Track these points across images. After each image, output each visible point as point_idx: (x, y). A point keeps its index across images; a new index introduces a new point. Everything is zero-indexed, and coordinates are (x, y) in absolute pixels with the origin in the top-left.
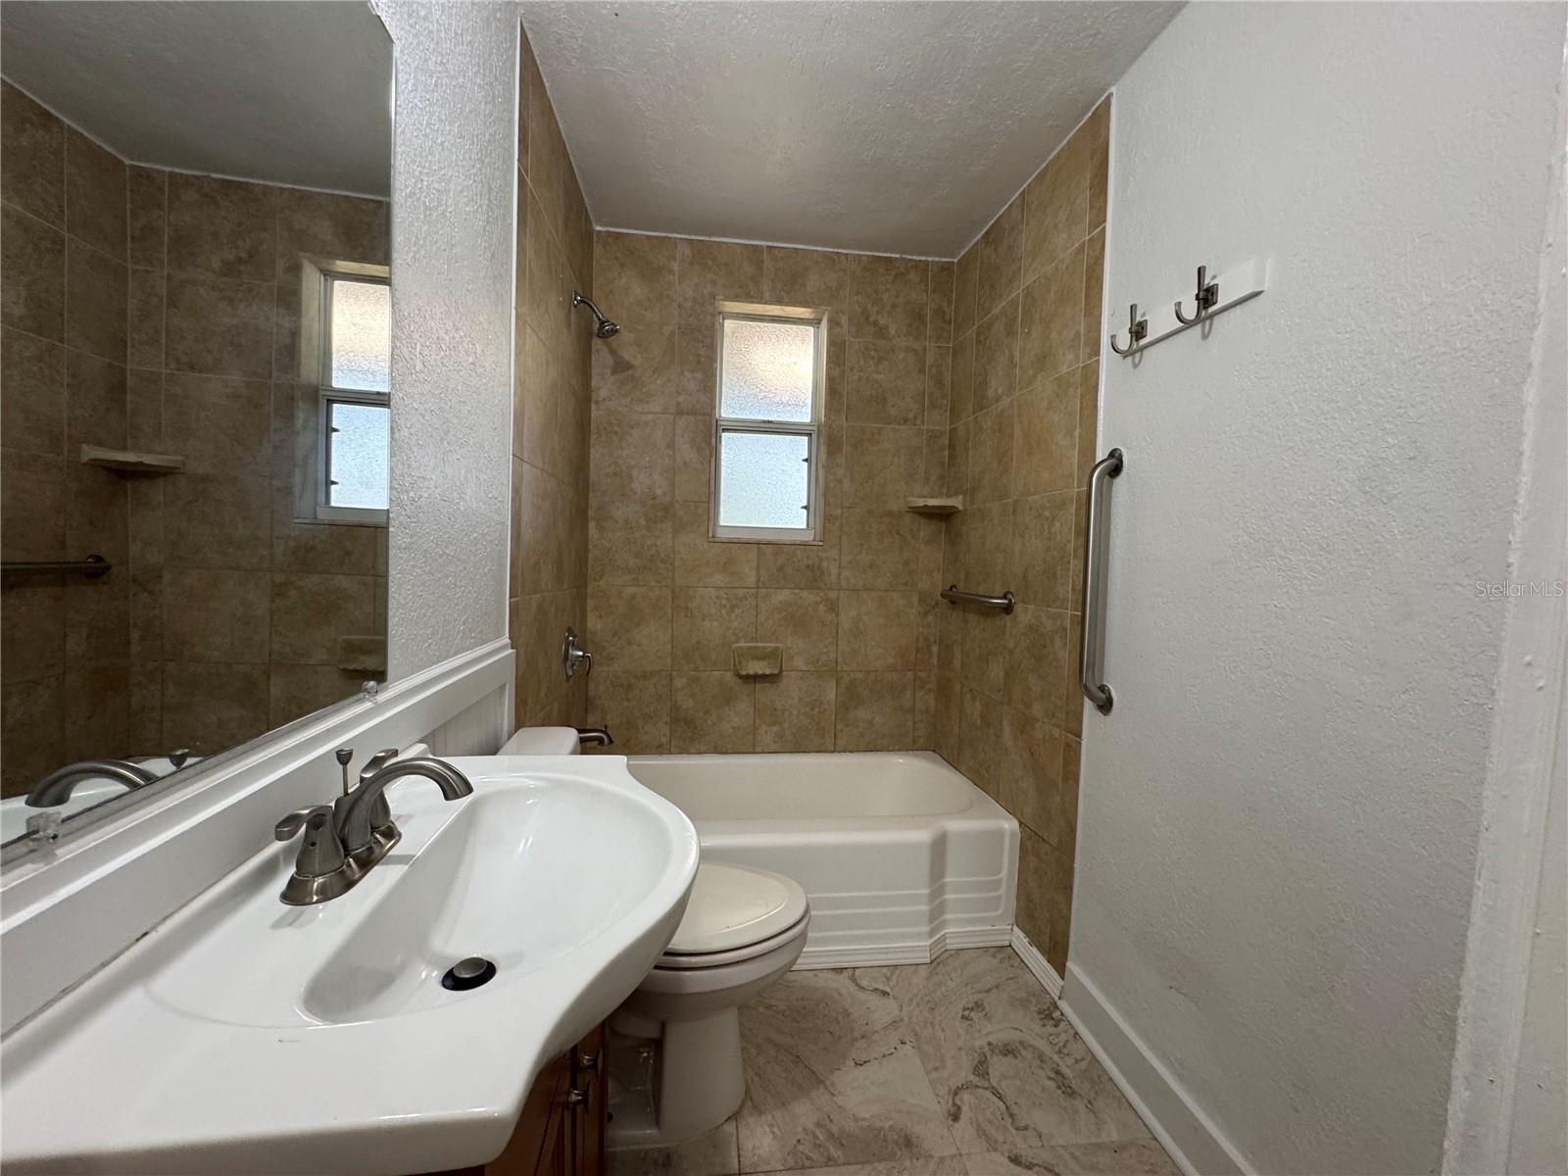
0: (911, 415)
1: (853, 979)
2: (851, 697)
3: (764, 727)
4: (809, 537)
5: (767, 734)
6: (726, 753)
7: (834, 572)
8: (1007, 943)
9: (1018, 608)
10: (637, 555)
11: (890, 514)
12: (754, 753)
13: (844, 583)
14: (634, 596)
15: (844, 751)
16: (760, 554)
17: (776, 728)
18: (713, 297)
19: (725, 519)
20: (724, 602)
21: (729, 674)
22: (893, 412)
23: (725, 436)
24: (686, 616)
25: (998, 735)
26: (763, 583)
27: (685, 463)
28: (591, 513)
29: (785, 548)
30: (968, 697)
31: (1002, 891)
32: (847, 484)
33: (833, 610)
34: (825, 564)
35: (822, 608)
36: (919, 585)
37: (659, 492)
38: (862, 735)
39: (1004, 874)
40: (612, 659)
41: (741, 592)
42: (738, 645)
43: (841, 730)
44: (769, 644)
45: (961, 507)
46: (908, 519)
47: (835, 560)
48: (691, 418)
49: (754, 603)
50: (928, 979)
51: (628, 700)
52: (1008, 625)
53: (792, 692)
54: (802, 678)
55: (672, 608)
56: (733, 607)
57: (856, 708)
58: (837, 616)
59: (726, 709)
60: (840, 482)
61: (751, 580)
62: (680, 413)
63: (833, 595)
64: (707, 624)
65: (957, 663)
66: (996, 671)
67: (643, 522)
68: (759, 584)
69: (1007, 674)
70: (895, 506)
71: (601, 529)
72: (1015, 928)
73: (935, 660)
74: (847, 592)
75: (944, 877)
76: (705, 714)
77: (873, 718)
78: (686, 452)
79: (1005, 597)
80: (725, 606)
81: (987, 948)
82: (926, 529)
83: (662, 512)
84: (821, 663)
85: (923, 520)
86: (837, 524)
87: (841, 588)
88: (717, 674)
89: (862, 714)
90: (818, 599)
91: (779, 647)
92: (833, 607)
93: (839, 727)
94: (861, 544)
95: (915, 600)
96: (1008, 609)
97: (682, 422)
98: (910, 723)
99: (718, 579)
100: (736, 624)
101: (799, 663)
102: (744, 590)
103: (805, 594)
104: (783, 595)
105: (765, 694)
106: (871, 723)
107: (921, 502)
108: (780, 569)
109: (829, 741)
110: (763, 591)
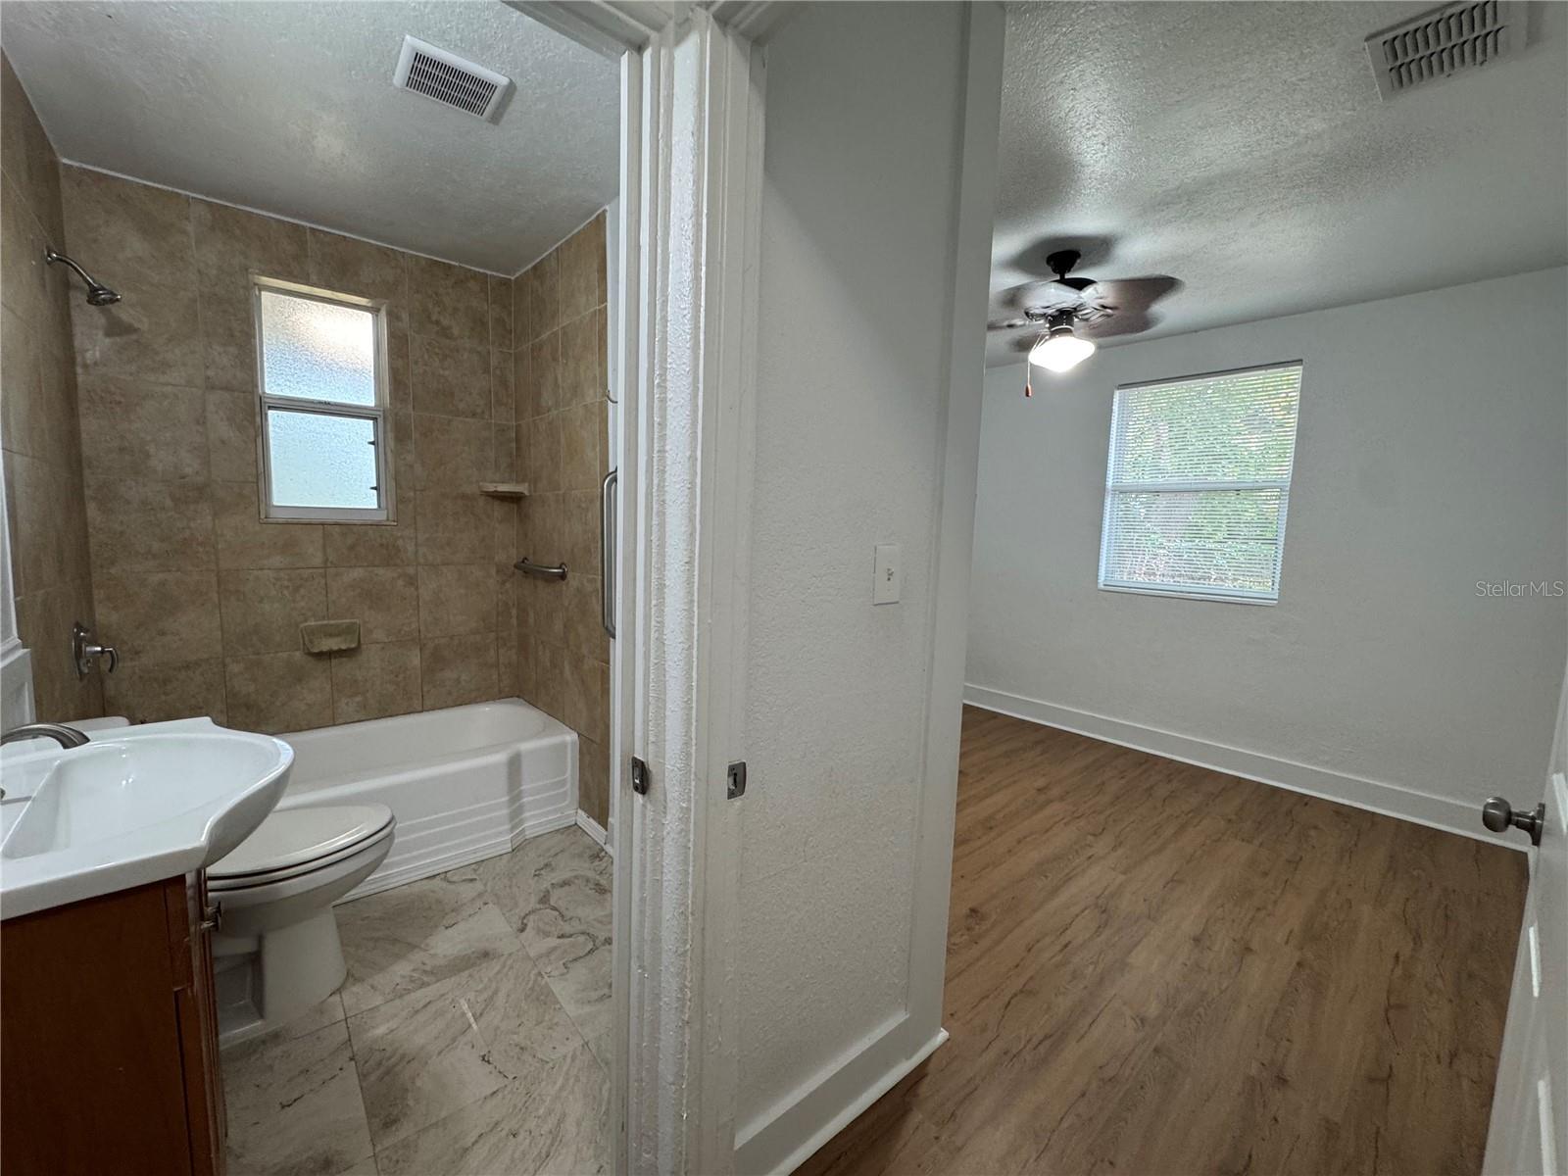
0: (479, 410)
1: (446, 879)
2: (436, 661)
3: (344, 700)
4: (382, 517)
5: (348, 706)
6: (300, 731)
7: (411, 548)
8: (573, 823)
9: (570, 575)
10: (164, 539)
11: (464, 497)
12: (334, 725)
13: (422, 561)
14: (163, 583)
15: (433, 710)
16: (326, 536)
17: (359, 699)
18: (246, 269)
19: (278, 499)
20: (286, 583)
21: (298, 654)
22: (461, 406)
23: (271, 413)
24: (238, 600)
25: (562, 673)
26: (332, 562)
27: (223, 442)
28: (88, 492)
29: (355, 529)
30: (541, 647)
31: (568, 786)
32: (418, 469)
33: (412, 584)
34: (400, 542)
35: (400, 583)
36: (496, 558)
37: (188, 470)
38: (450, 693)
39: (569, 772)
40: (137, 653)
41: (306, 573)
42: (306, 624)
43: (428, 691)
44: (344, 621)
45: (526, 493)
46: (481, 502)
47: (411, 539)
48: (227, 395)
49: (323, 581)
51: (165, 694)
52: (564, 588)
53: (372, 663)
54: (383, 648)
55: (218, 593)
56: (297, 589)
57: (442, 670)
58: (417, 589)
59: (299, 688)
60: (411, 466)
61: (318, 560)
62: (211, 387)
63: (411, 570)
64: (267, 607)
65: (531, 620)
66: (558, 626)
67: (169, 503)
68: (327, 564)
69: (565, 627)
70: (469, 489)
71: (105, 510)
72: (580, 811)
73: (514, 621)
74: (426, 568)
75: (521, 785)
76: (271, 696)
77: (460, 677)
78: (222, 429)
79: (560, 568)
80: (287, 587)
81: (558, 831)
82: (498, 510)
83: (191, 493)
84: (403, 632)
85: (497, 503)
86: (411, 506)
87: (418, 564)
88: (285, 655)
89: (449, 675)
90: (395, 575)
91: (355, 623)
92: (412, 581)
93: (425, 689)
94: (437, 525)
95: (493, 571)
96: (563, 576)
97: (214, 397)
98: (495, 677)
99: (277, 560)
100: (303, 604)
101: (379, 635)
102: (311, 571)
103: (381, 571)
104: (357, 573)
105: (343, 669)
106: (458, 681)
107: (491, 488)
108: (352, 548)
109: (417, 703)
110: (332, 571)
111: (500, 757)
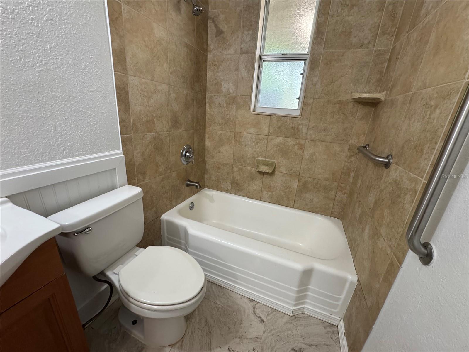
0: (366, 42)
1: (254, 308)
2: (304, 188)
3: (265, 192)
4: (297, 113)
5: (266, 194)
6: (250, 198)
7: (305, 131)
8: (336, 325)
9: (393, 166)
10: (223, 119)
11: (340, 102)
12: (260, 200)
13: (309, 138)
14: (221, 134)
15: (298, 209)
16: (271, 121)
17: (270, 193)
19: (260, 104)
20: (254, 140)
21: (253, 169)
22: (354, 40)
23: (264, 63)
24: (239, 144)
26: (271, 134)
27: (242, 78)
28: (207, 100)
29: (282, 118)
30: (357, 204)
31: (340, 303)
32: (318, 86)
33: (302, 149)
34: (300, 127)
35: (296, 147)
36: (350, 142)
37: (231, 91)
38: (306, 205)
39: (343, 297)
40: (213, 157)
41: (261, 137)
42: (258, 158)
43: (297, 200)
44: (271, 160)
45: (383, 99)
46: (351, 106)
47: (306, 125)
48: (246, 55)
49: (266, 142)
50: (286, 323)
51: (218, 172)
52: (385, 174)
53: (278, 180)
54: (283, 176)
55: (234, 140)
56: (257, 143)
57: (306, 193)
58: (303, 152)
59: (252, 182)
60: (315, 85)
61: (266, 132)
62: (242, 53)
63: (302, 142)
64: (247, 149)
65: (359, 184)
66: (371, 199)
67: (225, 104)
68: (269, 134)
69: (376, 202)
70: (344, 98)
71: (210, 107)
72: (342, 321)
73: (351, 180)
74: (310, 141)
75: (308, 285)
76: (244, 182)
77: (313, 199)
78: (243, 72)
79: (387, 158)
80: (254, 142)
81: (324, 322)
82: (361, 111)
83: (232, 100)
84: (292, 171)
85: (360, 106)
86: (310, 108)
87: (307, 139)
88: (249, 168)
89: (308, 196)
90: (295, 143)
91: (274, 162)
92: (302, 147)
93: (296, 199)
94: (321, 119)
95: (347, 148)
96: (387, 165)
97: (242, 57)
98: (331, 205)
99: (253, 130)
100: (258, 150)
101: (283, 169)
102: (263, 136)
103: (289, 140)
104: (280, 140)
105: (267, 180)
106: (312, 201)
107: (357, 96)
108: (279, 128)
109: (292, 203)
110: (270, 137)
111: (299, 266)
